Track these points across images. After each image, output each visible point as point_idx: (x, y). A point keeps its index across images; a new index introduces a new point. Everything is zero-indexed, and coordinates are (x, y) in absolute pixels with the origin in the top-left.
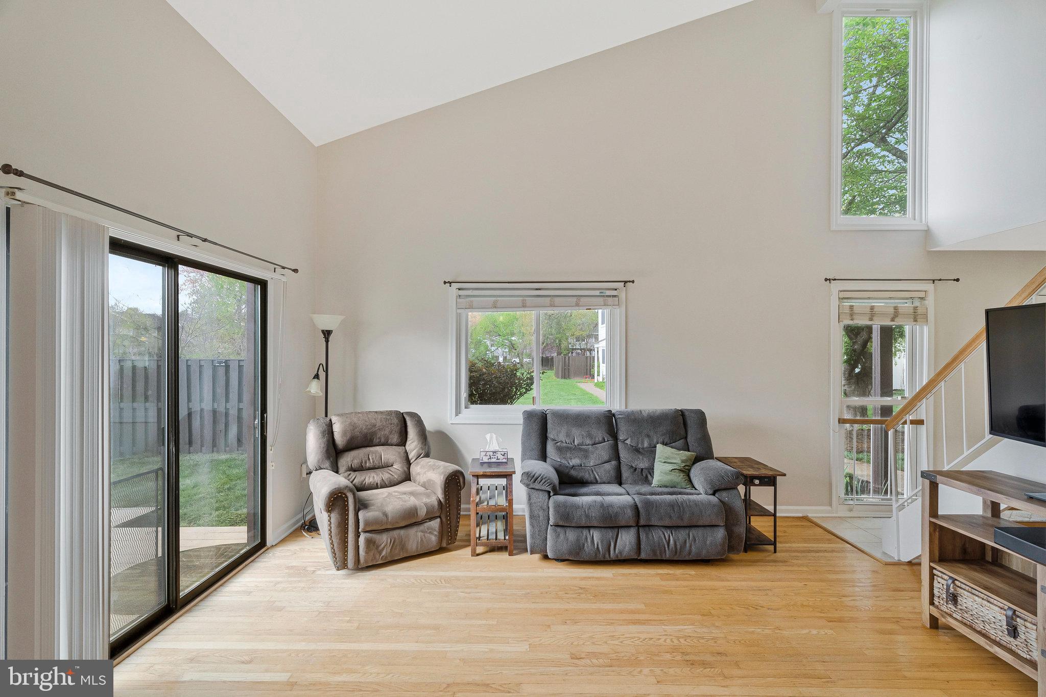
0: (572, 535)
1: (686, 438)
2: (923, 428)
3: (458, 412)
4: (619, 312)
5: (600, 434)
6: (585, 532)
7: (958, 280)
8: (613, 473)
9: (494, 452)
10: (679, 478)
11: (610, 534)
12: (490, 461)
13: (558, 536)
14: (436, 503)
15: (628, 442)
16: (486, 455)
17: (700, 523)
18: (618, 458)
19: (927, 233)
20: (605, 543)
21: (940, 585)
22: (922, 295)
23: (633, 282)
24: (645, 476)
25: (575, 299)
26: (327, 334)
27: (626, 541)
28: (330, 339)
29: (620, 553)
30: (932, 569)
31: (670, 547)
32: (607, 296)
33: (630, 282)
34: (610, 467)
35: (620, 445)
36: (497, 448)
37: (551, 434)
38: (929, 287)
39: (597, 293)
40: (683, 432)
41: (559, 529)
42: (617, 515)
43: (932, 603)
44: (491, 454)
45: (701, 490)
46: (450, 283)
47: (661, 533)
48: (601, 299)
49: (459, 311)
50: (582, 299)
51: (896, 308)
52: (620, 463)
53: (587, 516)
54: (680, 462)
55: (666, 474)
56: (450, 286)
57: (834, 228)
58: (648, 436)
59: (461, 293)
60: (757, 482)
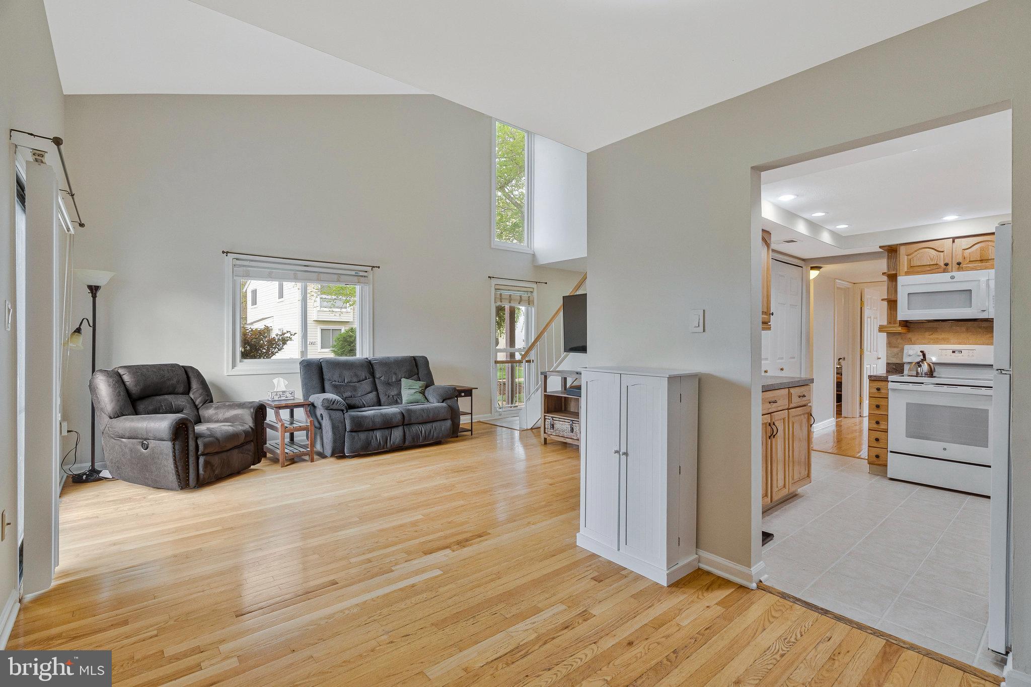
0: (363, 436)
1: (418, 374)
2: (532, 365)
3: (234, 366)
4: (367, 288)
5: (363, 374)
6: (371, 433)
7: (546, 283)
8: (375, 399)
9: (283, 392)
10: (419, 397)
11: (387, 432)
12: (280, 399)
13: (354, 438)
14: (250, 430)
15: (382, 378)
16: (276, 395)
17: (438, 419)
18: (377, 390)
19: (534, 255)
20: (384, 437)
21: (548, 422)
22: (531, 290)
23: (379, 267)
24: (397, 399)
25: (336, 276)
26: (94, 290)
27: (397, 435)
28: (97, 295)
29: (394, 443)
30: (545, 416)
31: (423, 435)
32: (362, 276)
33: (377, 267)
34: (372, 396)
35: (377, 381)
36: (284, 389)
37: (326, 376)
38: (534, 286)
39: (353, 273)
40: (416, 371)
41: (354, 434)
42: (391, 419)
43: (545, 433)
44: (281, 393)
45: (435, 401)
46: (227, 252)
47: (417, 427)
48: (356, 278)
49: (235, 278)
50: (342, 277)
51: (521, 297)
52: (378, 393)
53: (373, 422)
54: (418, 388)
55: (412, 395)
56: (227, 256)
57: (492, 247)
58: (395, 374)
59: (238, 262)
60: (463, 394)
